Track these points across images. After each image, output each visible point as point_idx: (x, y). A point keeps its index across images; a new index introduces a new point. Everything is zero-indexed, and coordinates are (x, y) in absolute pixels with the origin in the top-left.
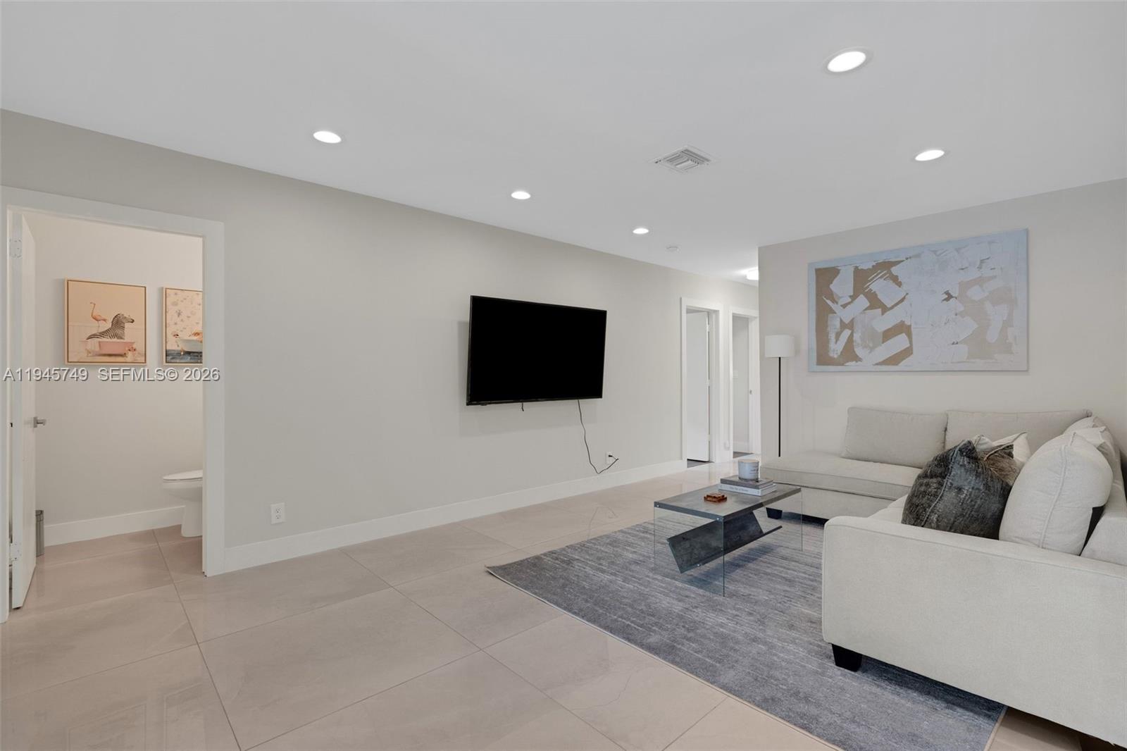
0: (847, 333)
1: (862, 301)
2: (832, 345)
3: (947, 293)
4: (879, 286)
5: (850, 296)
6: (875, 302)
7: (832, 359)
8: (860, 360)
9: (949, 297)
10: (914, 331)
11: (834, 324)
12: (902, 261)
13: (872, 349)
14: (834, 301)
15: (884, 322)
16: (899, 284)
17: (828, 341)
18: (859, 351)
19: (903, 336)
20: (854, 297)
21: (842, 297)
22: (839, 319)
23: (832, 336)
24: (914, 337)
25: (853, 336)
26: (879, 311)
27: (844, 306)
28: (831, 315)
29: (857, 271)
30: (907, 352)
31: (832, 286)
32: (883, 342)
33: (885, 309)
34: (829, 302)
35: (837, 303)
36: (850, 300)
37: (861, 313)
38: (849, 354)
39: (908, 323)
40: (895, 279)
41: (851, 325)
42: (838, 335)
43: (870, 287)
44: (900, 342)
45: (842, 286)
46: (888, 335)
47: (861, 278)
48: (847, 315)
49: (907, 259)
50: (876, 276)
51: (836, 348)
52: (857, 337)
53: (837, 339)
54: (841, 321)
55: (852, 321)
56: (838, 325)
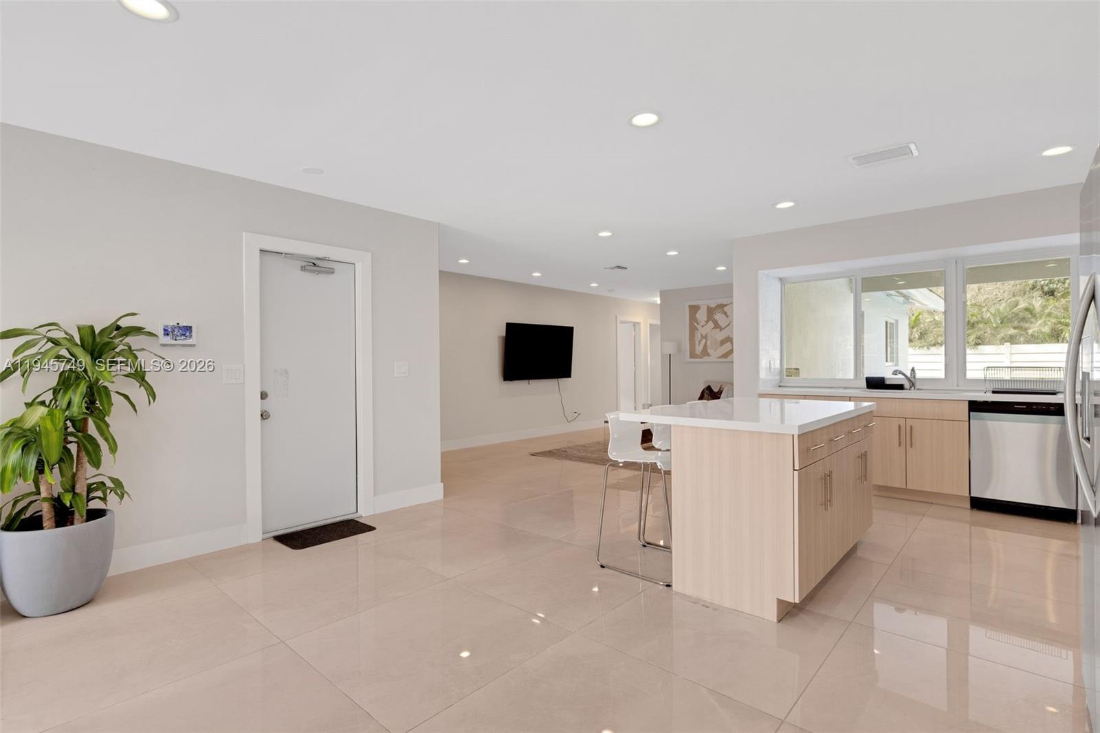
0: (704, 341)
1: (711, 324)
2: (697, 347)
4: (718, 316)
5: (705, 321)
6: (717, 326)
7: (697, 355)
8: (710, 355)
10: (734, 341)
11: (698, 336)
12: (729, 304)
13: (715, 350)
14: (698, 323)
15: (721, 336)
16: (728, 317)
17: (695, 345)
18: (710, 351)
19: (729, 343)
20: (707, 322)
21: (701, 322)
22: (700, 334)
23: (697, 343)
24: (734, 344)
26: (718, 330)
27: (702, 326)
28: (696, 331)
29: (709, 308)
30: (731, 352)
31: (697, 315)
32: (720, 346)
33: (721, 329)
34: (696, 324)
36: (705, 323)
37: (711, 330)
38: (705, 352)
39: (731, 336)
40: (725, 314)
41: (705, 337)
42: (700, 342)
43: (715, 317)
44: (727, 347)
45: (702, 316)
46: (723, 343)
47: (711, 312)
48: (704, 331)
50: (717, 311)
51: (699, 349)
52: (708, 343)
53: (699, 345)
54: (702, 335)
55: (706, 335)
56: (700, 337)
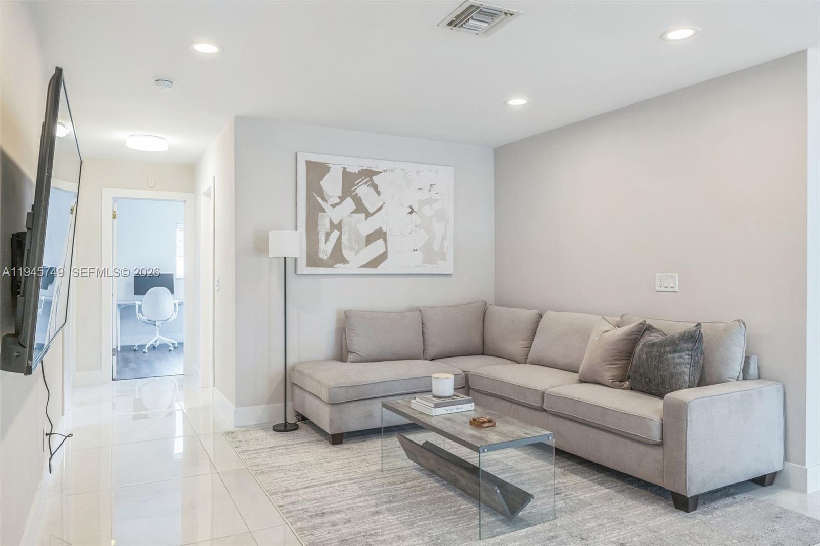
0: (336, 234)
1: (349, 204)
2: (322, 246)
3: (411, 207)
4: (363, 191)
5: (339, 197)
6: (360, 207)
7: (322, 260)
8: (347, 262)
9: (412, 212)
10: (389, 238)
11: (324, 224)
12: (382, 172)
13: (357, 252)
14: (324, 199)
15: (366, 227)
16: (379, 193)
17: (317, 242)
18: (346, 253)
19: (382, 242)
20: (342, 198)
21: (331, 196)
22: (328, 219)
23: (322, 237)
24: (389, 242)
25: (341, 238)
26: (363, 215)
27: (334, 206)
28: (320, 214)
29: (344, 172)
30: (383, 257)
31: (322, 183)
32: (366, 246)
33: (368, 215)
34: (319, 199)
35: (327, 201)
36: (339, 201)
37: (348, 215)
38: (338, 255)
39: (384, 230)
40: (375, 187)
42: (328, 235)
43: (357, 191)
44: (378, 247)
45: (332, 185)
46: (370, 239)
47: (349, 181)
48: (336, 215)
49: (384, 171)
50: (361, 181)
51: (325, 249)
52: (344, 239)
53: (327, 240)
54: (331, 222)
55: (341, 222)
56: (328, 226)
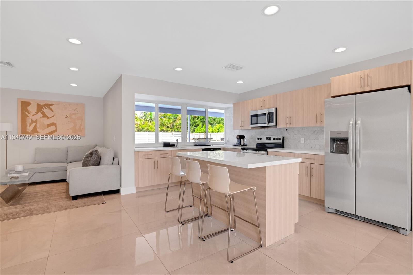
0: (34, 124)
1: (40, 115)
2: (28, 127)
3: (66, 116)
4: (46, 111)
5: (35, 112)
6: (44, 115)
7: (28, 132)
8: (39, 133)
9: (67, 117)
10: (57, 125)
11: (29, 121)
12: (54, 105)
13: (43, 130)
14: (29, 113)
15: (47, 122)
16: (53, 111)
17: (26, 126)
18: (38, 130)
19: (54, 126)
20: (37, 113)
21: (32, 112)
22: (31, 119)
23: (28, 125)
24: (57, 127)
25: (36, 125)
26: (46, 118)
27: (33, 115)
28: (27, 118)
29: (38, 105)
30: (55, 131)
31: (28, 108)
32: (47, 128)
33: (48, 118)
34: (27, 113)
35: (30, 114)
36: (35, 114)
37: (40, 118)
38: (35, 131)
39: (55, 123)
40: (51, 110)
41: (36, 122)
42: (30, 125)
43: (43, 111)
44: (53, 128)
45: (32, 109)
46: (49, 126)
47: (40, 108)
48: (34, 118)
49: (55, 104)
50: (45, 108)
51: (30, 129)
52: (38, 125)
53: (30, 126)
54: (32, 120)
55: (36, 120)
56: (31, 121)
